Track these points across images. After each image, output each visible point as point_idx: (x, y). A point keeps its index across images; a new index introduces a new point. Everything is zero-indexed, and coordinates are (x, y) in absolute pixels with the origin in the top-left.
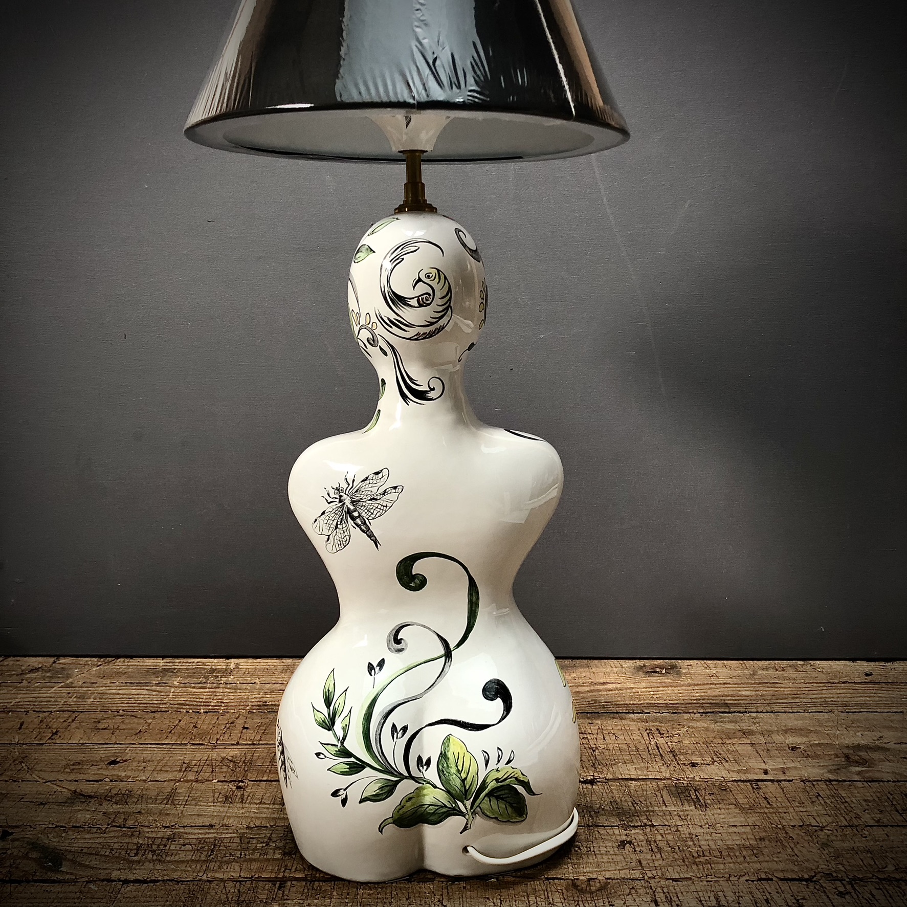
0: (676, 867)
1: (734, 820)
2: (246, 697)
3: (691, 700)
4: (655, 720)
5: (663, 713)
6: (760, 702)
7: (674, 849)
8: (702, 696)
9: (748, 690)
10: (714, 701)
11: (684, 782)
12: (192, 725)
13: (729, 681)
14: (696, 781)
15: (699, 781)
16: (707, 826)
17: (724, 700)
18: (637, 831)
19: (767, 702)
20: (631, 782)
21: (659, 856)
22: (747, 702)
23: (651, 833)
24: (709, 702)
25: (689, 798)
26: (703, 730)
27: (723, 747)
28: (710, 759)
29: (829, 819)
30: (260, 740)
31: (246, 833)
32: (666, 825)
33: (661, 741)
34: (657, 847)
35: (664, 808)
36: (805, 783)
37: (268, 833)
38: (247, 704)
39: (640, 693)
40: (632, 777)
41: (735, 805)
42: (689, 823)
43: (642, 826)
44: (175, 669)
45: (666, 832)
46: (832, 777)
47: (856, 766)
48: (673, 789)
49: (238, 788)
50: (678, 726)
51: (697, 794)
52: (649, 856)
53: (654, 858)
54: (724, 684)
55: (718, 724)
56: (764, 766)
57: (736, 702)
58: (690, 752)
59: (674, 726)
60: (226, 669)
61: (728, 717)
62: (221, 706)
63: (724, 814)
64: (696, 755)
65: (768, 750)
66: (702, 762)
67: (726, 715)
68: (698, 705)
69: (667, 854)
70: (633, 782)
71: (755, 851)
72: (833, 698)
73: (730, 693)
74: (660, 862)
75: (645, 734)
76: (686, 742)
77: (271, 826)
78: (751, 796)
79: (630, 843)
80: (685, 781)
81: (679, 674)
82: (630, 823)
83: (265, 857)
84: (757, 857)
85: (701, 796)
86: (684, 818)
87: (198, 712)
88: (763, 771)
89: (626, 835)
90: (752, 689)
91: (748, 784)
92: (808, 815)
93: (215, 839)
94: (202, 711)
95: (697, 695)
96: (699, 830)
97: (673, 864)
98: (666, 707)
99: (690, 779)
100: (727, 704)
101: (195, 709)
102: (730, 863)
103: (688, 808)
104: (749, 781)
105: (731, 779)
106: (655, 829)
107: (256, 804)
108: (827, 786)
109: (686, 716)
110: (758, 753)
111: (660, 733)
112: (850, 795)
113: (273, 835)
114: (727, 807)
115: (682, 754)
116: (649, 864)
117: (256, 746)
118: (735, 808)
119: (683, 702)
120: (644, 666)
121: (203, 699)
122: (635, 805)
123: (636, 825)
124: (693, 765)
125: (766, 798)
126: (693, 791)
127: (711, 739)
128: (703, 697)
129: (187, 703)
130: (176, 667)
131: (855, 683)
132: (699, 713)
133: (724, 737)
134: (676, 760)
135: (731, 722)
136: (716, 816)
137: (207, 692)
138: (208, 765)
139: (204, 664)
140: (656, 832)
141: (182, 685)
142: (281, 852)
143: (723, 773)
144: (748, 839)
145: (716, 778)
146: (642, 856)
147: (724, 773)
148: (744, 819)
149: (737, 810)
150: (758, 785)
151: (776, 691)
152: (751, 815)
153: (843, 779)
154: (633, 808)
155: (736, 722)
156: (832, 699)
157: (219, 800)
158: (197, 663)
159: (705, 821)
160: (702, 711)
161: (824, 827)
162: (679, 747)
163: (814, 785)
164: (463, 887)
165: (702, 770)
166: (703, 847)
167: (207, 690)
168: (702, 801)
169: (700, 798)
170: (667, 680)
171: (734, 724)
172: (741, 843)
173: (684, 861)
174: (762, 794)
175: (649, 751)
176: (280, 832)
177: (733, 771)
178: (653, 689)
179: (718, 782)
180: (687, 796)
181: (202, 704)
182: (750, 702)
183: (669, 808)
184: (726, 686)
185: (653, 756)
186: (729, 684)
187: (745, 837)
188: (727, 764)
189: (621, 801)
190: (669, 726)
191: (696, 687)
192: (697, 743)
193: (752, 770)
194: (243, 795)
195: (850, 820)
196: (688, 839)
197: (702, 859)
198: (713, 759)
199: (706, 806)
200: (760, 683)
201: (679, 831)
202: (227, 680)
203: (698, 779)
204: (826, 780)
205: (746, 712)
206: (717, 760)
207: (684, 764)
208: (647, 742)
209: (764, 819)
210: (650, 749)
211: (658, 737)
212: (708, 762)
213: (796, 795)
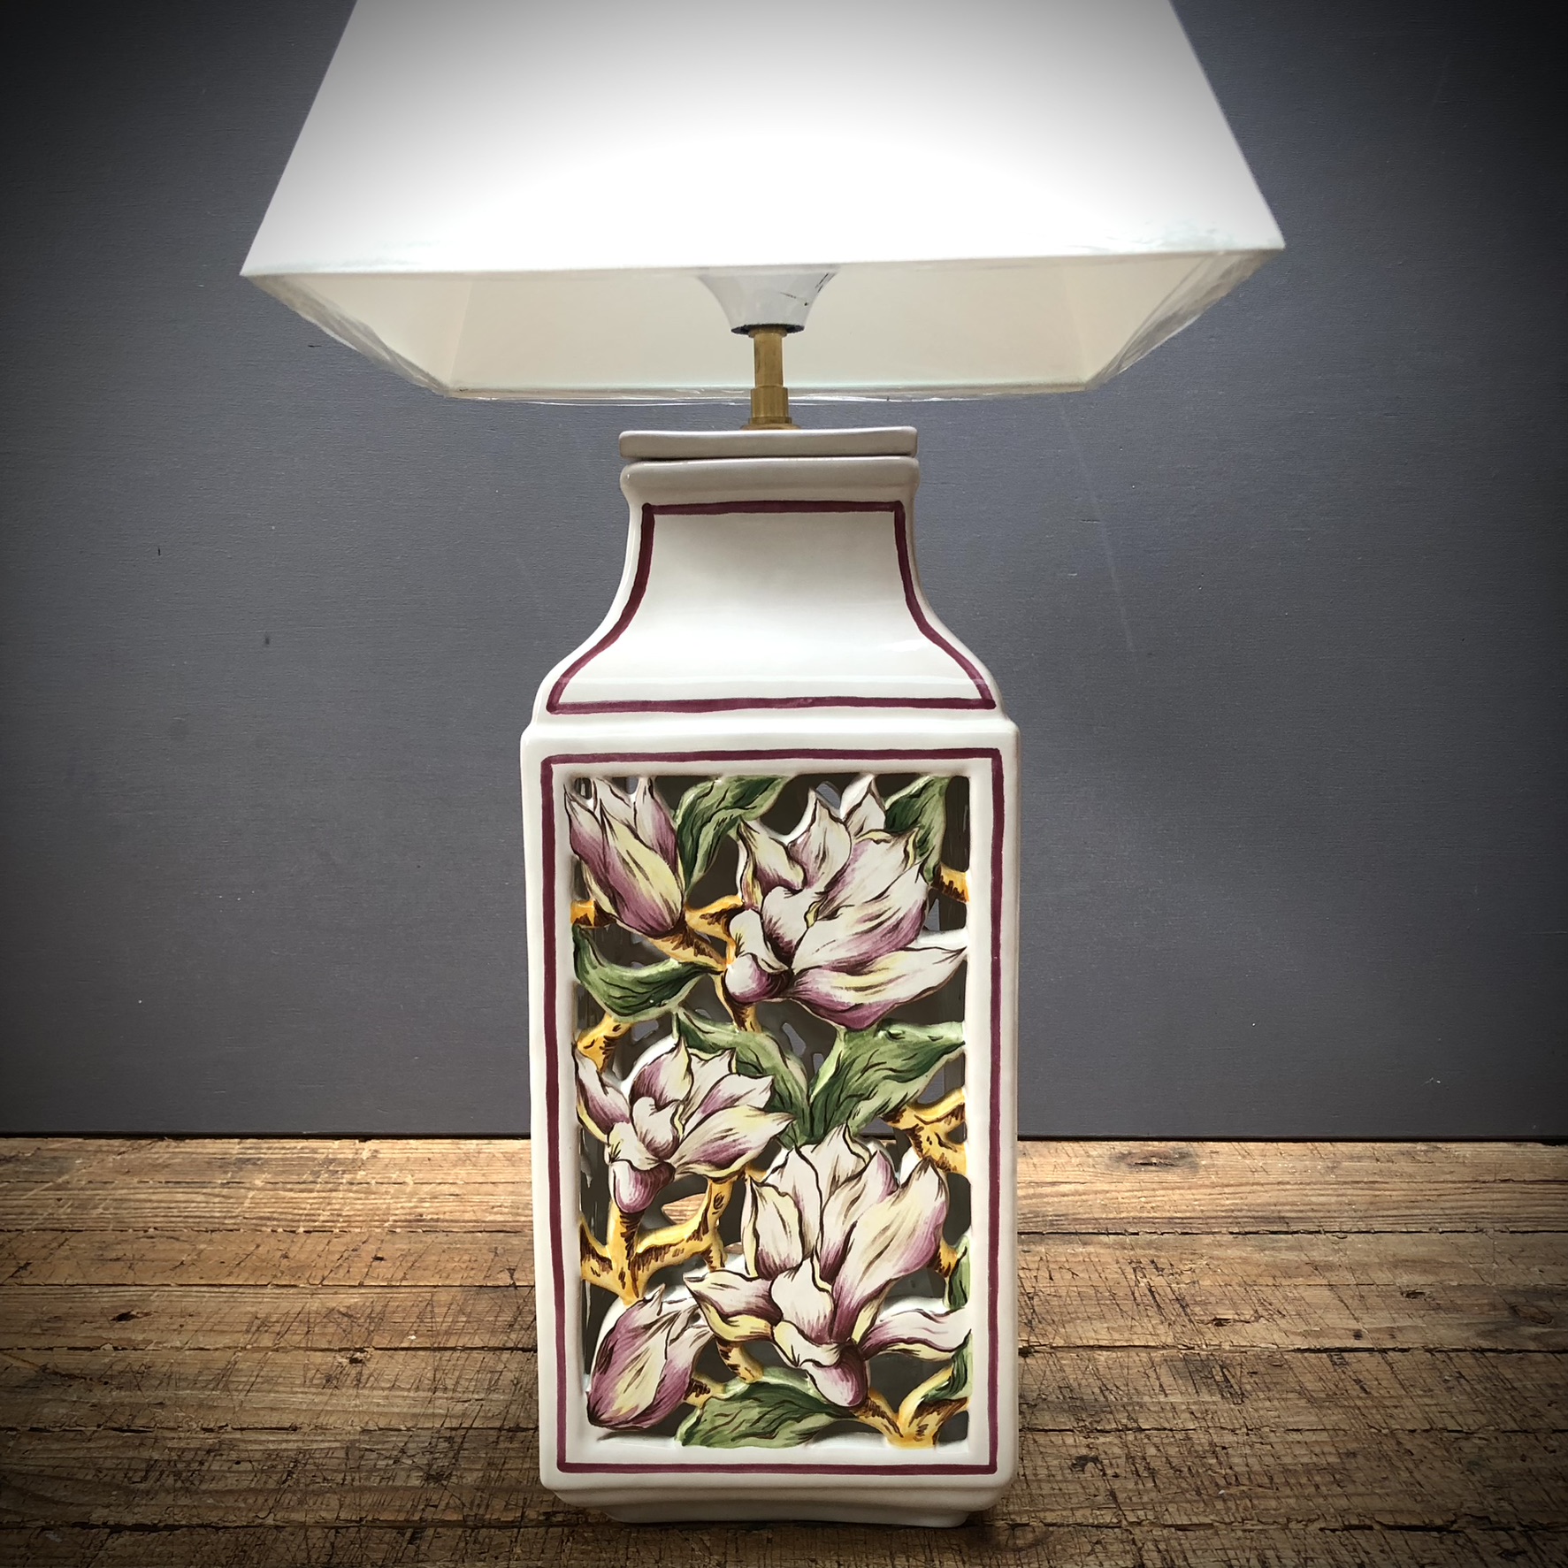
0: (1184, 1505)
1: (1297, 1419)
2: (384, 1206)
3: (1217, 1211)
4: (1150, 1245)
5: (1162, 1234)
6: (1346, 1214)
7: (1180, 1471)
8: (1237, 1204)
9: (1323, 1195)
10: (1260, 1214)
11: (1203, 1353)
12: (280, 1253)
13: (1286, 1178)
14: (1226, 1352)
15: (1230, 1351)
16: (1245, 1430)
17: (1279, 1212)
18: (1108, 1440)
19: (1360, 1214)
20: (1099, 1352)
21: (1150, 1485)
22: (1321, 1214)
23: (1136, 1443)
24: (1249, 1214)
25: (1209, 1381)
26: (1238, 1263)
27: (1277, 1293)
28: (1252, 1312)
29: (1483, 1419)
30: (404, 1278)
31: (359, 1441)
32: (1165, 1429)
33: (1158, 1281)
34: (1148, 1468)
35: (1162, 1398)
36: (1433, 1355)
37: (400, 1441)
38: (385, 1218)
39: (1120, 1200)
40: (1103, 1343)
41: (1300, 1394)
42: (1210, 1424)
43: (1119, 1431)
44: (259, 1159)
45: (1165, 1441)
46: (1485, 1344)
47: (1530, 1326)
48: (1180, 1365)
49: (353, 1361)
50: (1191, 1257)
51: (1226, 1373)
52: (1131, 1485)
53: (1141, 1487)
54: (1279, 1183)
55: (1267, 1252)
56: (1354, 1325)
57: (1300, 1215)
58: (1212, 1299)
59: (1184, 1256)
60: (354, 1160)
61: (1286, 1241)
62: (338, 1221)
63: (1277, 1410)
64: (1225, 1304)
65: (1362, 1297)
66: (1236, 1317)
67: (1282, 1236)
68: (1230, 1220)
69: (1165, 1480)
70: (1104, 1353)
71: (1337, 1476)
72: (1484, 1207)
73: (1290, 1199)
74: (1153, 1495)
75: (1129, 1270)
76: (1206, 1283)
77: (408, 1430)
78: (1329, 1377)
79: (1095, 1460)
80: (1203, 1350)
81: (1194, 1167)
82: (1095, 1426)
83: (390, 1483)
84: (1342, 1487)
85: (1233, 1377)
86: (1199, 1415)
87: (294, 1232)
88: (1352, 1333)
89: (1088, 1446)
90: (1330, 1192)
91: (1324, 1355)
92: (1440, 1412)
93: (299, 1451)
94: (301, 1230)
95: (1228, 1202)
96: (1228, 1438)
97: (1177, 1499)
98: (1170, 1223)
99: (1212, 1348)
100: (1283, 1218)
101: (288, 1226)
102: (1288, 1497)
103: (1207, 1398)
104: (1326, 1350)
105: (1291, 1348)
106: (1143, 1436)
107: (383, 1389)
108: (1477, 1360)
109: (1208, 1239)
110: (1342, 1301)
111: (1157, 1268)
112: (1521, 1377)
113: (410, 1445)
114: (1284, 1396)
115: (1196, 1303)
116: (1131, 1500)
117: (395, 1290)
118: (1299, 1399)
119: (1200, 1215)
120: (1130, 1153)
121: (305, 1209)
122: (1107, 1393)
123: (1108, 1428)
124: (1219, 1323)
125: (1358, 1381)
126: (1219, 1369)
127: (1254, 1278)
128: (1239, 1207)
129: (275, 1215)
130: (262, 1156)
131: (1524, 1182)
132: (1232, 1233)
133: (1278, 1274)
134: (1186, 1315)
135: (1289, 1248)
136: (1261, 1412)
137: (315, 1198)
138: (301, 1321)
139: (314, 1151)
140: (1146, 1441)
141: (269, 1186)
142: (421, 1474)
143: (1275, 1336)
144: (1323, 1453)
145: (1263, 1345)
146: (1117, 1485)
147: (1278, 1338)
148: (1314, 1419)
149: (1303, 1403)
150: (1343, 1358)
151: (1376, 1196)
152: (1330, 1412)
153: (1507, 1347)
154: (1102, 1399)
155: (1301, 1248)
156: (1483, 1210)
157: (315, 1382)
158: (302, 1148)
159: (1241, 1421)
160: (1236, 1230)
161: (1472, 1433)
162: (1193, 1292)
163: (1450, 1359)
164: (768, 1539)
165: (1236, 1332)
166: (1236, 1469)
167: (315, 1194)
168: (1236, 1387)
169: (1232, 1381)
170: (1172, 1177)
171: (1296, 1253)
172: (1310, 1461)
173: (1199, 1493)
174: (1351, 1373)
175: (1135, 1299)
176: (423, 1439)
177: (1294, 1333)
178: (1145, 1193)
179: (1267, 1353)
180: (1206, 1377)
181: (303, 1218)
182: (1328, 1215)
183: (1171, 1399)
184: (1282, 1187)
185: (1141, 1307)
186: (1288, 1183)
187: (1317, 1450)
188: (1284, 1321)
189: (1079, 1385)
190: (1173, 1256)
191: (1226, 1190)
192: (1226, 1285)
193: (1332, 1331)
194: (360, 1373)
195: (1522, 1421)
196: (1207, 1455)
197: (1234, 1490)
198: (1256, 1311)
199: (1243, 1394)
200: (1345, 1183)
201: (1190, 1439)
202: (353, 1179)
203: (1227, 1348)
204: (1474, 1350)
205: (1319, 1232)
206: (1265, 1314)
207: (1202, 1322)
208: (1132, 1284)
209: (1354, 1419)
210: (1137, 1294)
211: (1153, 1273)
212: (1248, 1317)
213: (1417, 1376)
